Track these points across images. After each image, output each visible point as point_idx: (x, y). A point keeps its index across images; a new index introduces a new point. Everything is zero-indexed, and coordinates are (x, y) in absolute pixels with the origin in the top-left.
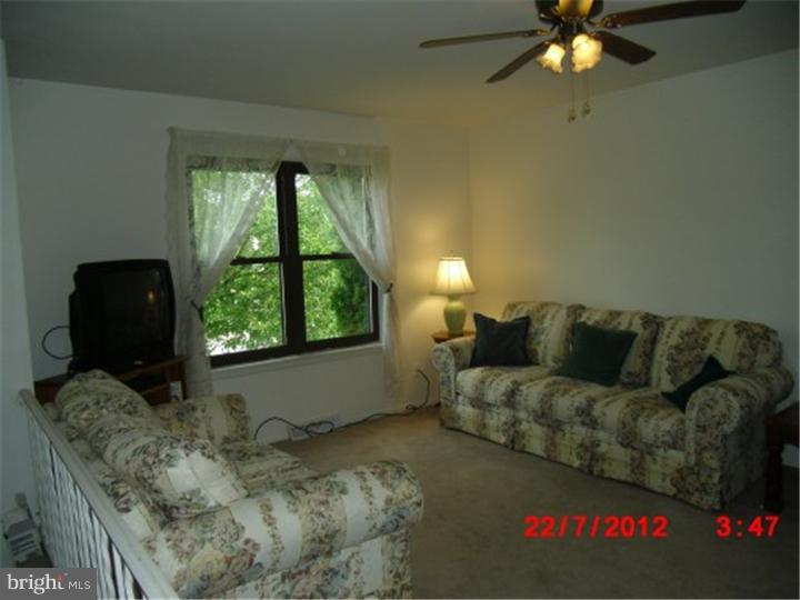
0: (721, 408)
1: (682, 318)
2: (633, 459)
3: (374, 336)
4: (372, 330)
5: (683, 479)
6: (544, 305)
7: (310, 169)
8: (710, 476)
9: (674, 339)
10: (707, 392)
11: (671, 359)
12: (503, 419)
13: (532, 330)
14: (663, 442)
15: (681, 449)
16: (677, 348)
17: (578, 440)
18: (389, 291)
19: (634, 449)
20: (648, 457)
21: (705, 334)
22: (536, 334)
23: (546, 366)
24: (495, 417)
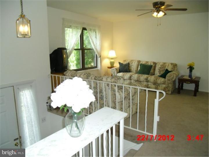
0: (172, 77)
1: (160, 62)
2: (155, 87)
3: (96, 67)
4: (96, 66)
5: (165, 89)
6: (132, 60)
7: (87, 29)
8: (170, 88)
9: (160, 66)
10: (170, 74)
11: (159, 70)
12: (128, 82)
13: (130, 65)
14: (162, 83)
15: (165, 84)
16: (160, 68)
17: (144, 84)
18: (100, 57)
19: (156, 85)
20: (158, 86)
21: (165, 65)
22: (131, 66)
23: (133, 72)
24: (126, 82)
